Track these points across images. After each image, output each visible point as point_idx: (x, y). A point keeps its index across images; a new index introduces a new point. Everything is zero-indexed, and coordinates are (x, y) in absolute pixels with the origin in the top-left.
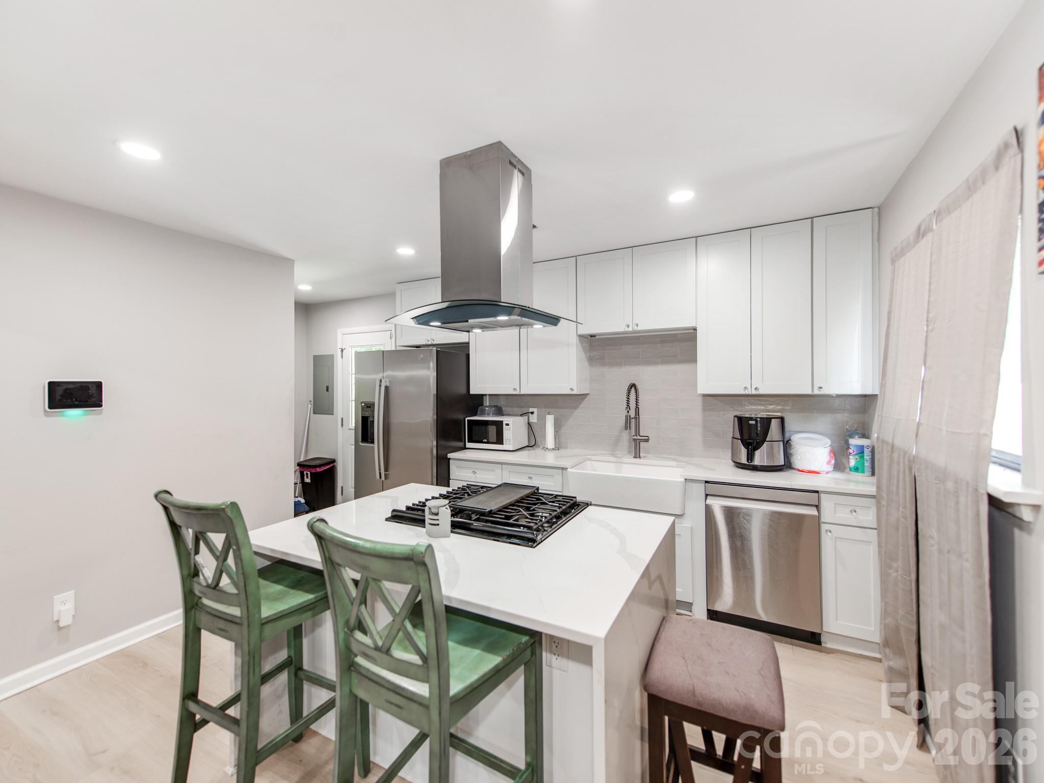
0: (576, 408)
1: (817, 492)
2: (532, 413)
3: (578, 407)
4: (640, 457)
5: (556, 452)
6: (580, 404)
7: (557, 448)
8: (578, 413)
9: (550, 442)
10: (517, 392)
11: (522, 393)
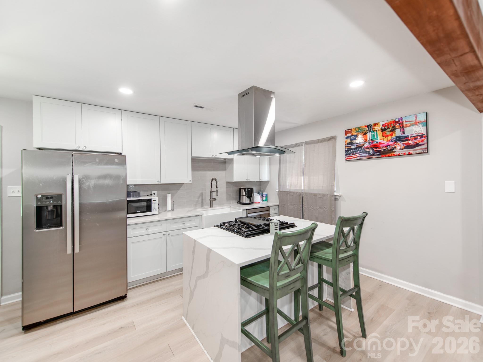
0: (178, 190)
1: (268, 207)
2: (154, 194)
3: (179, 189)
4: (212, 207)
5: (172, 211)
6: (180, 188)
7: (172, 210)
8: (179, 192)
9: (169, 207)
10: (159, 183)
11: (162, 183)
